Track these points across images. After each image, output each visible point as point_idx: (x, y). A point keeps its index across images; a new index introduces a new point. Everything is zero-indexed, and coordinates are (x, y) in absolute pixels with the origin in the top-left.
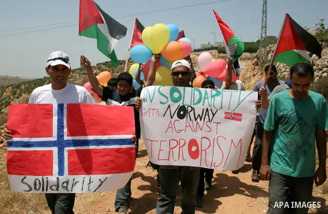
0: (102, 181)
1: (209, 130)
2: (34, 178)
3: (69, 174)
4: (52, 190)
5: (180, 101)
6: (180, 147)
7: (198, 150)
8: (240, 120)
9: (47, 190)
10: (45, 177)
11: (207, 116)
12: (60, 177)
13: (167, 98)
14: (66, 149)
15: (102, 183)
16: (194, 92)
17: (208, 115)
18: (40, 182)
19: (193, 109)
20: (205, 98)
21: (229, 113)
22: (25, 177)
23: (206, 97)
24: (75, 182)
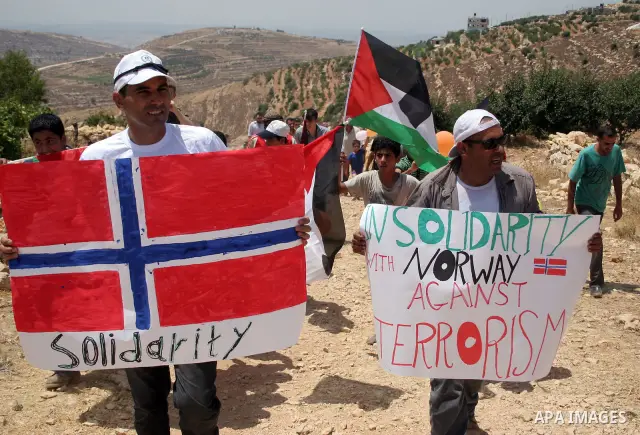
0: (241, 332)
1: (504, 300)
2: (81, 336)
3: (163, 324)
4: (126, 360)
5: (440, 239)
6: (439, 341)
7: (478, 344)
8: (563, 273)
9: (113, 362)
10: (106, 334)
11: (499, 272)
12: (141, 332)
13: (411, 233)
14: (150, 268)
15: (241, 336)
16: (472, 221)
17: (502, 268)
18: (95, 344)
19: (469, 258)
20: (495, 234)
21: (542, 261)
22: (61, 335)
23: (499, 232)
24: (177, 341)
